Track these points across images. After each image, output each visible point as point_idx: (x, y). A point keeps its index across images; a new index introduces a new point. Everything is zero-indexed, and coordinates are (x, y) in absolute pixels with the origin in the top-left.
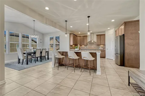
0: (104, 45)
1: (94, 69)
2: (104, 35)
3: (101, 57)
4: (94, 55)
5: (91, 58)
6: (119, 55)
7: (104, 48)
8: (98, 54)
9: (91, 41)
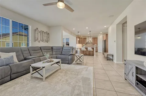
0: (97, 44)
1: (93, 55)
2: (97, 38)
3: (96, 52)
4: (93, 49)
5: (92, 50)
6: (104, 50)
7: (97, 46)
8: (95, 48)
9: (89, 41)
